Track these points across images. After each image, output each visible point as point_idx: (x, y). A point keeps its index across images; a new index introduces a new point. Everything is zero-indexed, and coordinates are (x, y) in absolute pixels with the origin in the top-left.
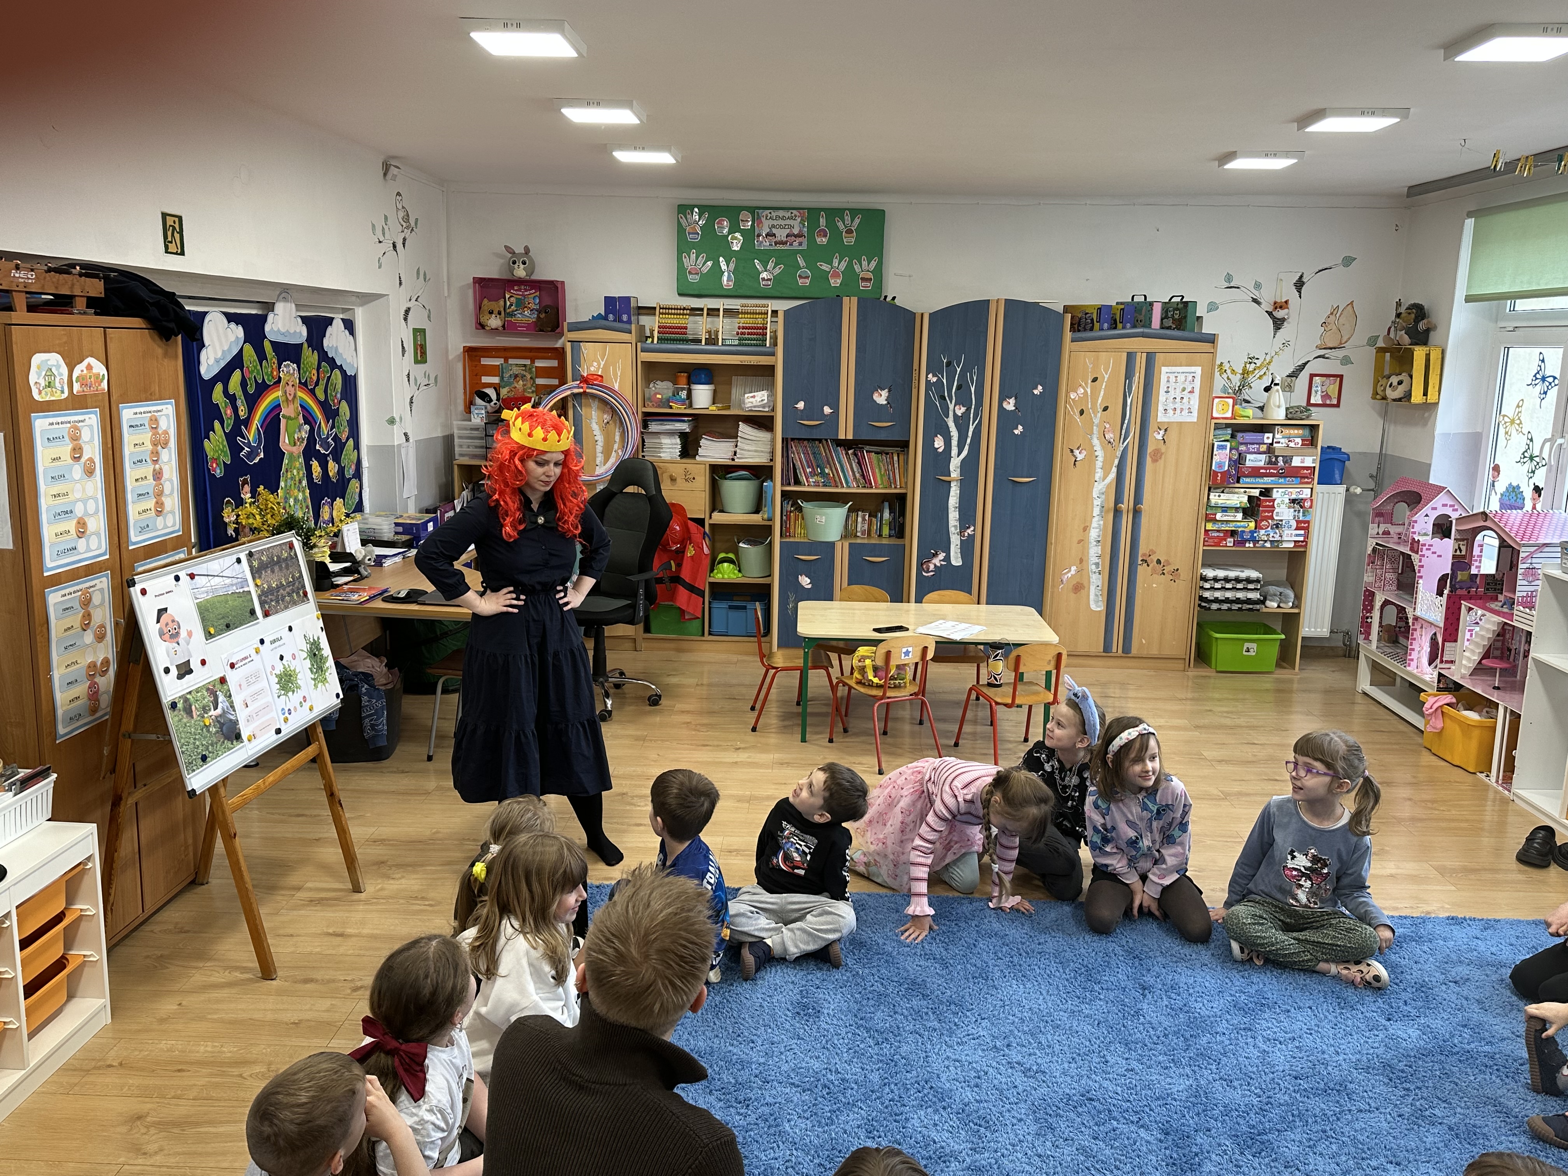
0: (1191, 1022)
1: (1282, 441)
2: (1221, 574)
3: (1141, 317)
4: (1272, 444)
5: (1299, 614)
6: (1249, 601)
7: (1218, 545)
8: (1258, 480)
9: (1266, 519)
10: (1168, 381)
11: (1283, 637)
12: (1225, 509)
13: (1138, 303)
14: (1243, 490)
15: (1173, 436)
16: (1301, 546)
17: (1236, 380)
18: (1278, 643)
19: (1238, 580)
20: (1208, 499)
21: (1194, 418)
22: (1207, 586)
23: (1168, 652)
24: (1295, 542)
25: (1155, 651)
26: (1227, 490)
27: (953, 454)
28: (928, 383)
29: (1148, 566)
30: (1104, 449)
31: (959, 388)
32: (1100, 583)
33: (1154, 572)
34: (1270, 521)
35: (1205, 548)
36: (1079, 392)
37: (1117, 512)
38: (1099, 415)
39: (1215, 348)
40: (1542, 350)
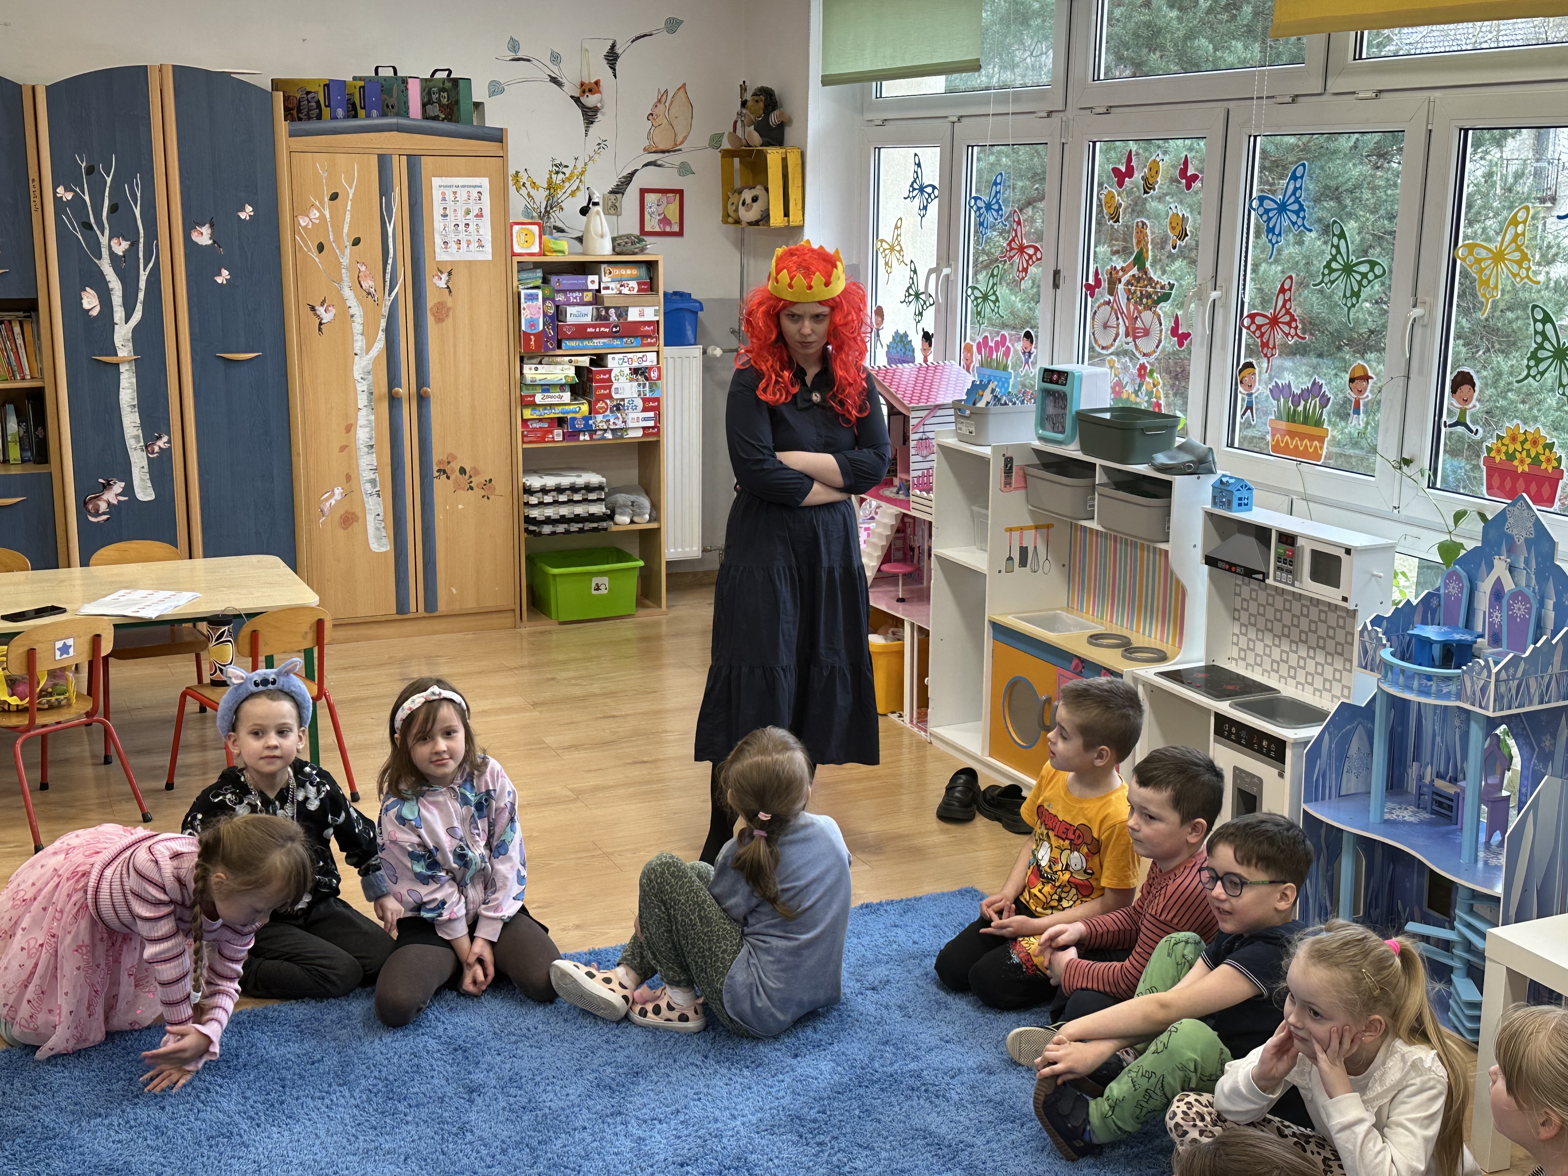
1: (611, 285)
2: (550, 481)
3: (392, 101)
4: (599, 291)
5: (659, 529)
6: (592, 518)
7: (542, 440)
8: (586, 343)
9: (602, 398)
10: (444, 199)
11: (641, 563)
12: (546, 388)
13: (386, 79)
14: (567, 359)
15: (460, 281)
16: (652, 434)
17: (541, 197)
18: (636, 573)
19: (574, 489)
21: (487, 254)
22: (534, 500)
23: (489, 603)
24: (644, 428)
25: (471, 604)
26: (546, 359)
27: (116, 320)
28: (57, 200)
29: (448, 478)
30: (360, 302)
31: (113, 209)
32: (380, 510)
33: (457, 487)
34: (608, 401)
35: (525, 446)
36: (312, 216)
37: (394, 400)
38: (347, 252)
39: (504, 148)
40: (917, 150)
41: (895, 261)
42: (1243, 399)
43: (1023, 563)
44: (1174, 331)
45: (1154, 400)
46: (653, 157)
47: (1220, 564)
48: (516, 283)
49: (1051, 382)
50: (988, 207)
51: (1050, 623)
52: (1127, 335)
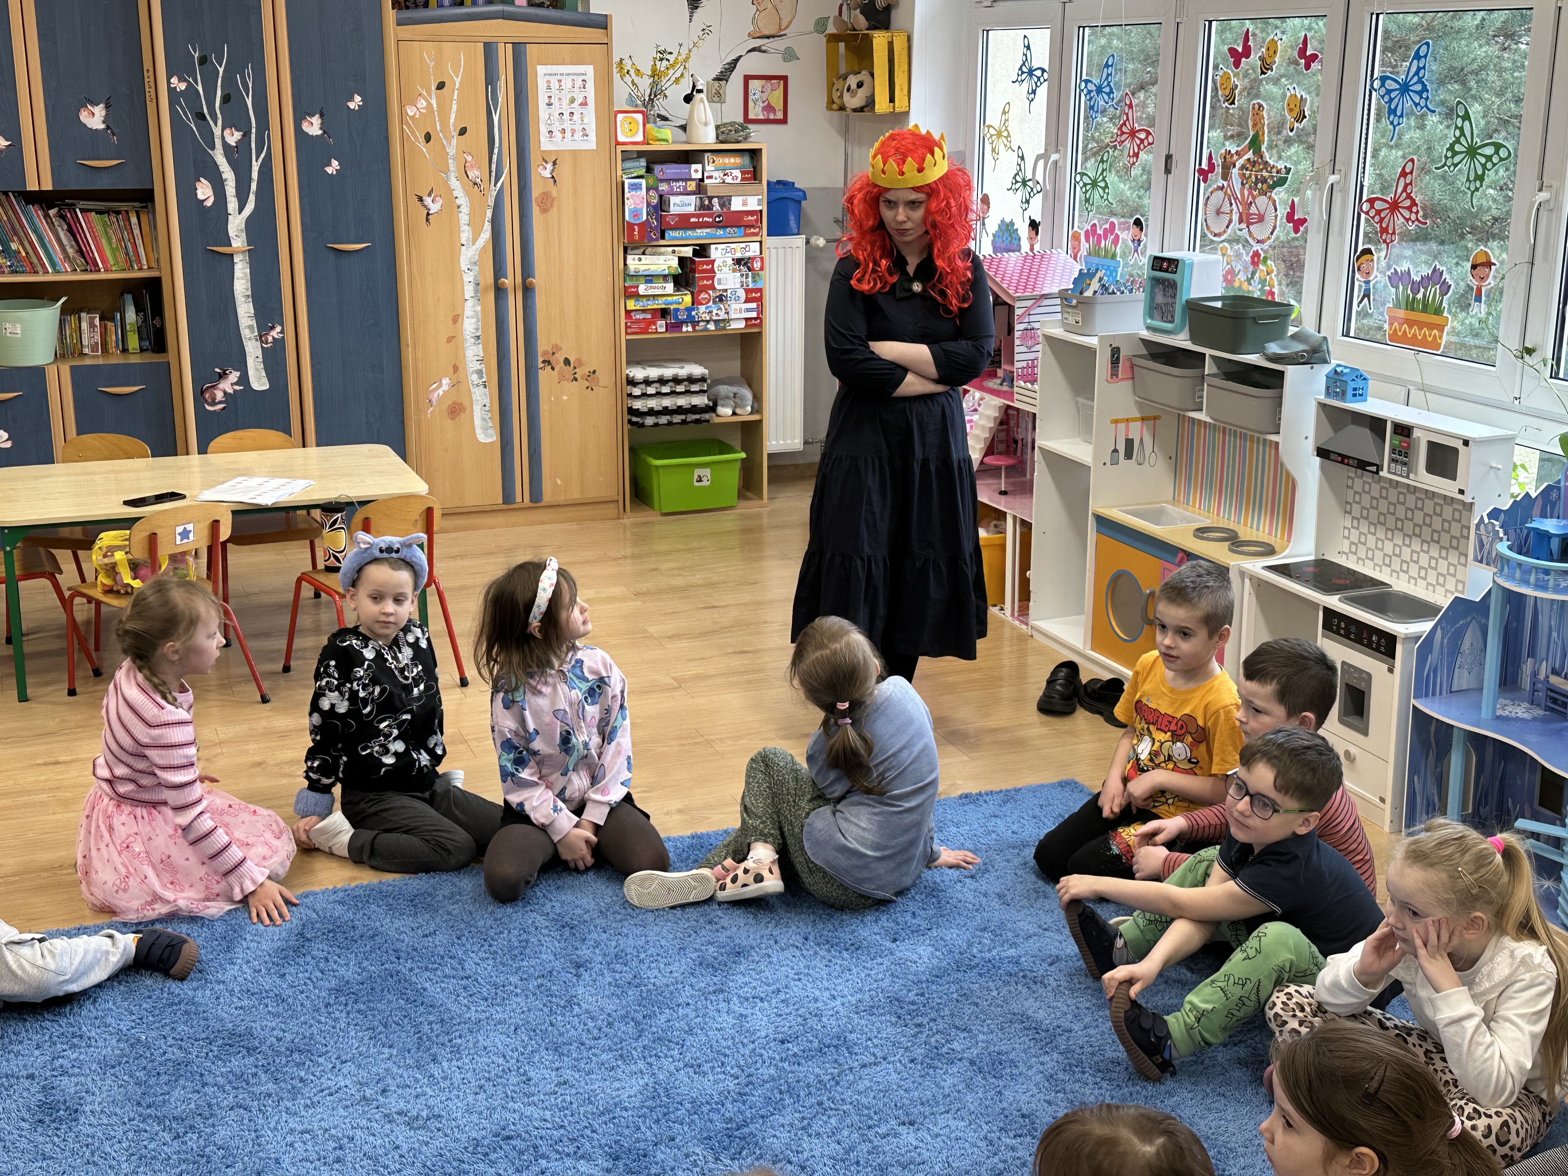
0: (643, 998)
1: (716, 174)
2: (653, 373)
4: (702, 180)
5: (761, 421)
6: (694, 409)
7: (645, 331)
8: (689, 233)
9: (705, 289)
10: (549, 88)
11: (743, 455)
12: (650, 278)
14: (671, 249)
15: (565, 172)
16: (754, 325)
17: (645, 84)
18: (738, 465)
19: (676, 380)
20: (625, 264)
21: (591, 143)
22: (637, 391)
23: (593, 493)
24: (747, 319)
25: (575, 495)
26: (649, 250)
27: (230, 210)
28: (171, 91)
29: (553, 368)
30: (467, 193)
31: (226, 99)
32: (487, 401)
33: (562, 378)
34: (711, 292)
35: (629, 337)
36: (419, 106)
37: (499, 291)
38: (454, 141)
39: (609, 36)
40: (1027, 32)
41: (1002, 148)
42: (1360, 286)
43: (1129, 455)
44: (1290, 217)
45: (1268, 288)
46: (758, 43)
47: (1332, 456)
48: (620, 173)
49: (1161, 270)
50: (1099, 90)
51: (1156, 516)
52: (1241, 221)
